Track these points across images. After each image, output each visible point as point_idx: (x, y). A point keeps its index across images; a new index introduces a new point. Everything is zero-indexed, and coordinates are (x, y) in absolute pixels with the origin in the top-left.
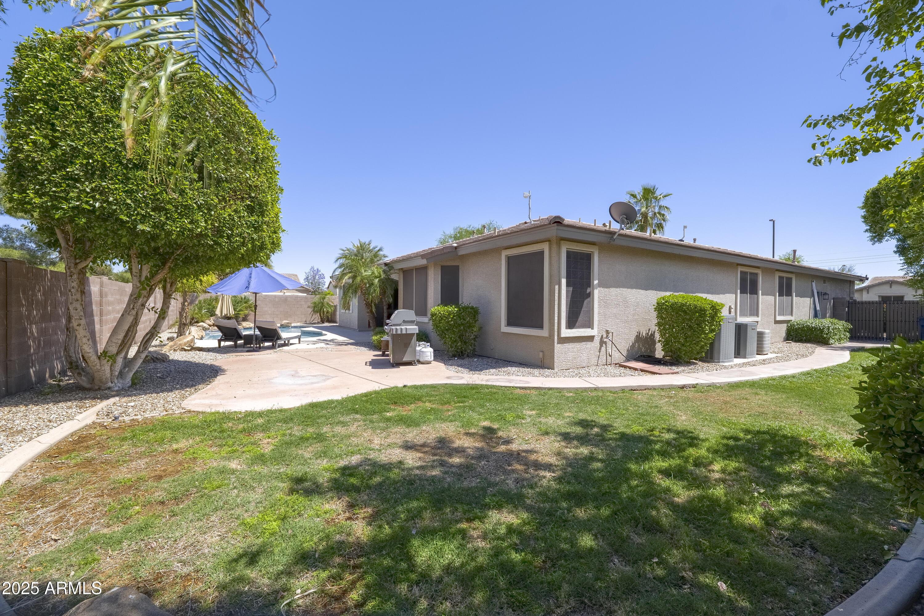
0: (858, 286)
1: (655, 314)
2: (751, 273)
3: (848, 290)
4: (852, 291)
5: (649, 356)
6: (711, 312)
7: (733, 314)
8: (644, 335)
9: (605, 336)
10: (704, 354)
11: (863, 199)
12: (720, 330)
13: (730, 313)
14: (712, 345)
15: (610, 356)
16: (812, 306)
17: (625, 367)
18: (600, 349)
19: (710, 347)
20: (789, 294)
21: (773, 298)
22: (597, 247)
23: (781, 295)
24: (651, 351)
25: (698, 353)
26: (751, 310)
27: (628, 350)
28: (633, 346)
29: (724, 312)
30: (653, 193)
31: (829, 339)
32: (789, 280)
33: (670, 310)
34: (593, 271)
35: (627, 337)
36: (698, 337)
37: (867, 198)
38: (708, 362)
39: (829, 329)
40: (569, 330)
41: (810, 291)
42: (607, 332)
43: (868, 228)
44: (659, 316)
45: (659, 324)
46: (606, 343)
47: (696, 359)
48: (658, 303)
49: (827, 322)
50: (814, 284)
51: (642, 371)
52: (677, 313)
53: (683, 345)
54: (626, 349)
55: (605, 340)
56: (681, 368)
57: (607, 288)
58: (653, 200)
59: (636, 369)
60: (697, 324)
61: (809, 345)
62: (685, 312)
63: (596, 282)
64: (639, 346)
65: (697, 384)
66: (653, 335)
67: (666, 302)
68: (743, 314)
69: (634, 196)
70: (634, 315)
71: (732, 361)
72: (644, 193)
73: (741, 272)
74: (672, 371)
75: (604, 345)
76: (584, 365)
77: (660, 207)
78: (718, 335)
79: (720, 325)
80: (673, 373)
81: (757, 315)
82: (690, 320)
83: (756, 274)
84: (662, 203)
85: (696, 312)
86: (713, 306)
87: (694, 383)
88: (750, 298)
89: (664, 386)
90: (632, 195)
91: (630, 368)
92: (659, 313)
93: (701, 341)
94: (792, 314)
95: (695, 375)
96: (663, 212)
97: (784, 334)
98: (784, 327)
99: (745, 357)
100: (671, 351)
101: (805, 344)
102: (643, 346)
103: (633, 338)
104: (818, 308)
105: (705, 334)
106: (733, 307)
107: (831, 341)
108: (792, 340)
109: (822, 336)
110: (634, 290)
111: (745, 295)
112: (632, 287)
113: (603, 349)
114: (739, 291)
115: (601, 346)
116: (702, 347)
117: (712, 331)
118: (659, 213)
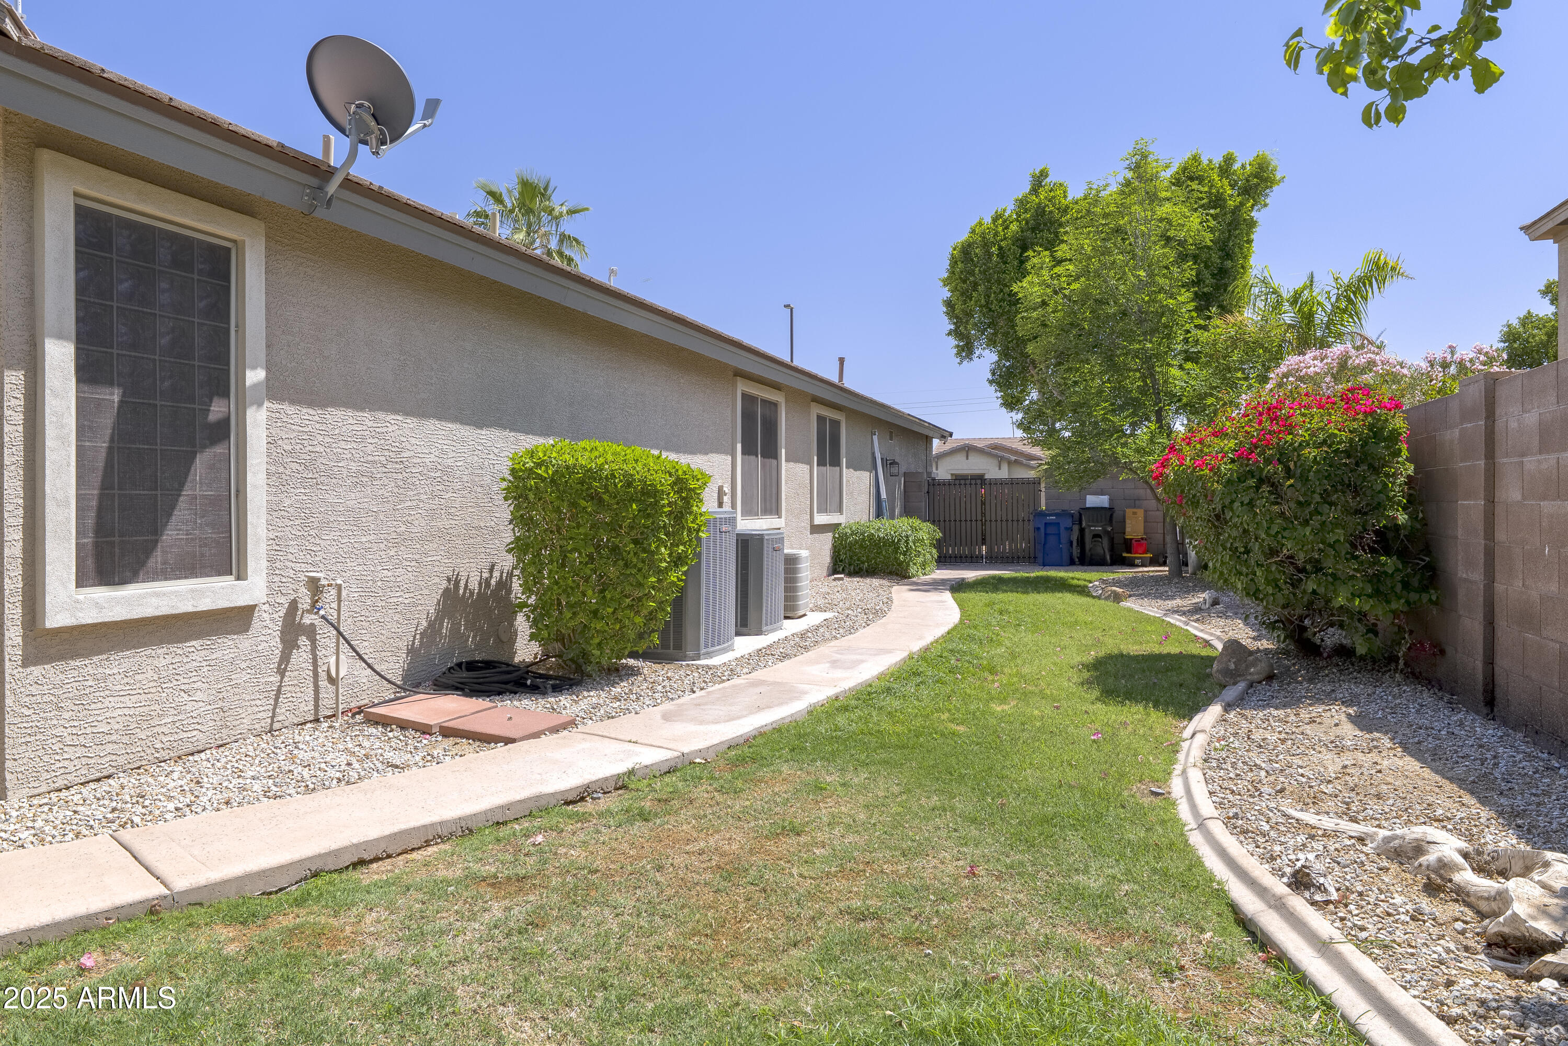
0: (937, 445)
1: (504, 511)
2: (764, 401)
3: (924, 458)
4: (930, 460)
5: (489, 664)
6: (673, 497)
7: (727, 507)
8: (474, 585)
9: (305, 602)
10: (656, 639)
11: (946, 264)
12: (698, 555)
13: (720, 504)
14: (679, 604)
15: (332, 681)
16: (873, 490)
17: (385, 722)
18: (285, 658)
19: (674, 609)
20: (836, 462)
21: (806, 468)
22: (259, 227)
23: (821, 463)
24: (499, 640)
25: (641, 636)
26: (764, 500)
27: (411, 651)
28: (433, 628)
29: (708, 504)
30: (544, 195)
31: (908, 565)
32: (835, 424)
33: (551, 495)
34: (241, 327)
35: (406, 599)
36: (640, 585)
37: (954, 262)
38: (669, 659)
39: (907, 542)
40: (101, 593)
41: (870, 456)
42: (315, 586)
43: (952, 327)
44: (521, 519)
45: (519, 547)
46: (311, 632)
47: (634, 655)
48: (513, 471)
49: (901, 526)
50: (875, 438)
51: (447, 732)
52: (574, 504)
53: (595, 613)
54: (403, 645)
55: (308, 620)
56: (590, 698)
57: (311, 404)
58: (545, 217)
59: (424, 730)
60: (636, 542)
61: (876, 582)
62: (596, 498)
63: (255, 376)
64: (455, 630)
65: (631, 772)
66: (504, 585)
67: (539, 465)
68: (748, 512)
69: (496, 197)
70: (432, 515)
71: (731, 649)
72: (521, 193)
73: (745, 396)
74: (556, 720)
75: (303, 641)
76: (201, 739)
77: (563, 238)
78: (694, 574)
79: (699, 539)
80: (555, 730)
81: (777, 512)
82: (614, 527)
83: (775, 405)
84: (569, 226)
85: (632, 500)
86: (679, 481)
87: (621, 768)
88: (763, 466)
89: (508, 807)
90: (492, 194)
91: (404, 725)
92: (518, 507)
93: (648, 596)
94: (840, 510)
95: (625, 725)
96: (567, 252)
97: (826, 558)
98: (828, 538)
99: (759, 632)
100: (560, 638)
101: (868, 580)
102: (470, 626)
103: (429, 603)
104: (884, 495)
105: (659, 571)
106: (727, 489)
107: (913, 570)
108: (843, 572)
109: (897, 559)
110: (432, 425)
111: (753, 458)
112: (421, 411)
113: (301, 657)
114: (739, 446)
115: (289, 643)
116: (651, 616)
117: (678, 561)
118: (560, 254)
